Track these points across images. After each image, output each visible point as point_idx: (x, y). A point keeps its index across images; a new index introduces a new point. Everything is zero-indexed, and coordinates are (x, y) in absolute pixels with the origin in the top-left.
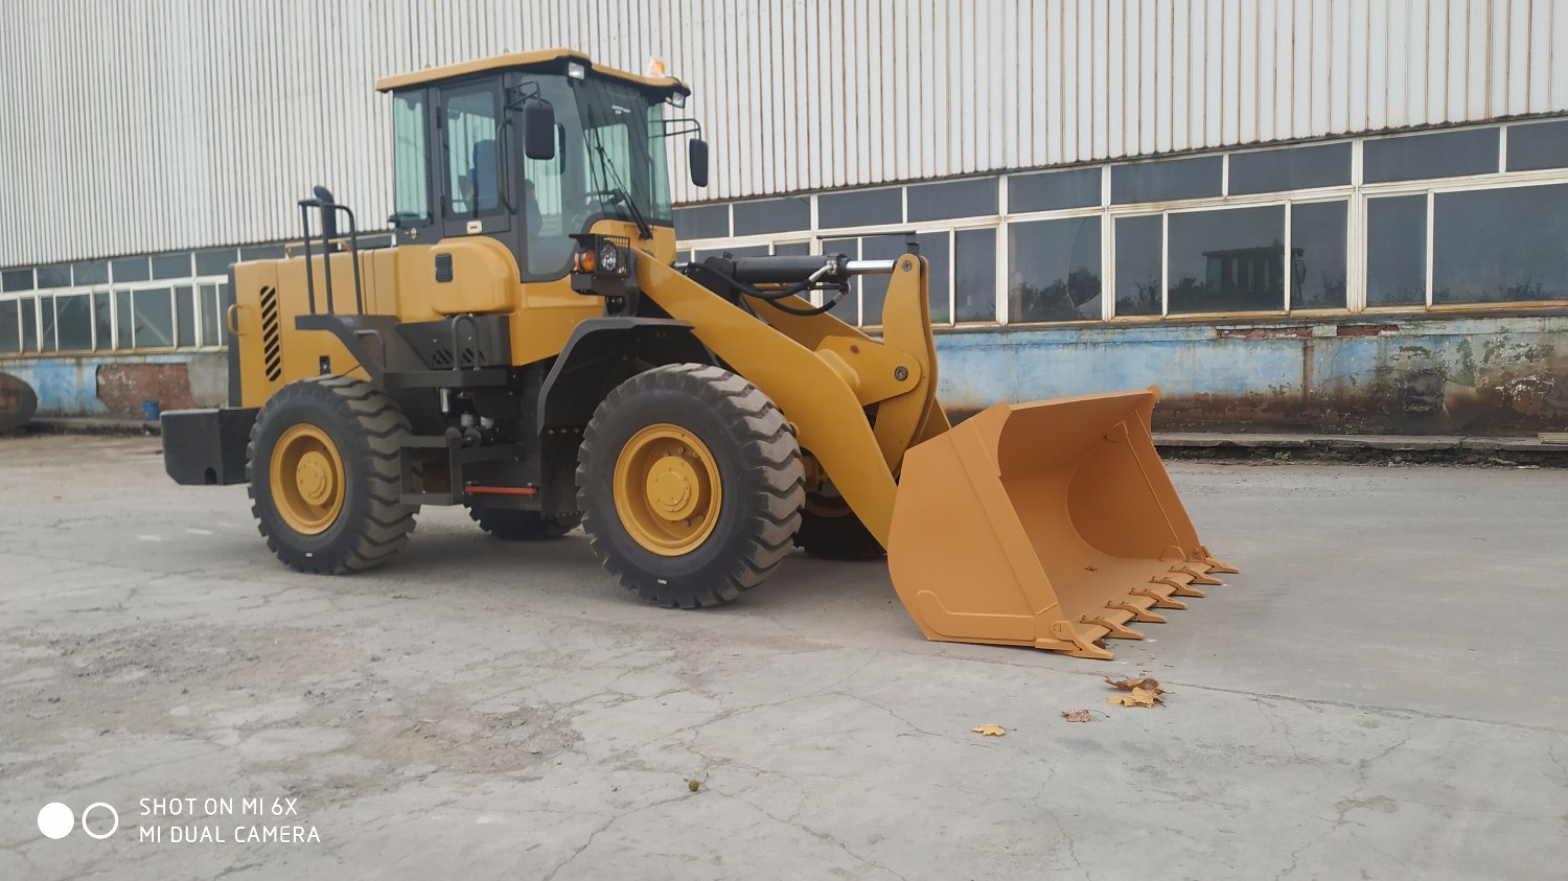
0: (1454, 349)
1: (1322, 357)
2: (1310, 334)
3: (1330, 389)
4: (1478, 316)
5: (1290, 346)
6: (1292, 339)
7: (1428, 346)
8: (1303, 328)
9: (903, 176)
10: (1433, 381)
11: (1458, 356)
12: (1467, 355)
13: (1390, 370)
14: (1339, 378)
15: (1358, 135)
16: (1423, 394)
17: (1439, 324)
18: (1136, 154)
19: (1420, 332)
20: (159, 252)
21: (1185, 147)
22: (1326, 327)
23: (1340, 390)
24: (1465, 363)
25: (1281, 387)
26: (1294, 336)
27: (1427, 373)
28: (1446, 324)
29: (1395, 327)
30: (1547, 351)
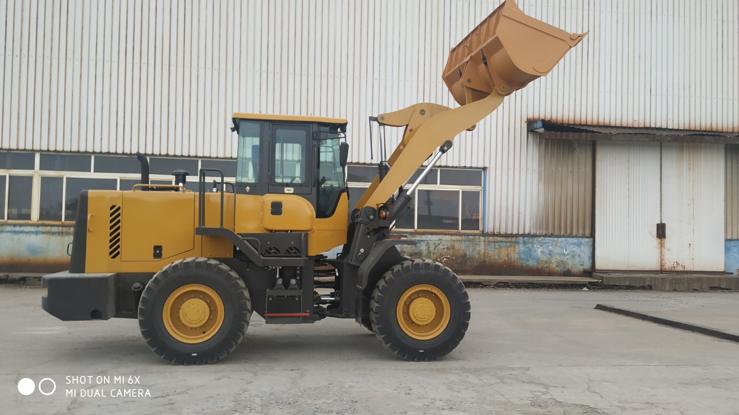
0: (425, 245)
4: (432, 234)
9: (200, 154)
11: (426, 248)
12: (429, 248)
13: (405, 252)
17: (419, 236)
19: (414, 238)
24: (428, 250)
27: (416, 253)
28: (422, 236)
29: (406, 237)
30: (453, 247)
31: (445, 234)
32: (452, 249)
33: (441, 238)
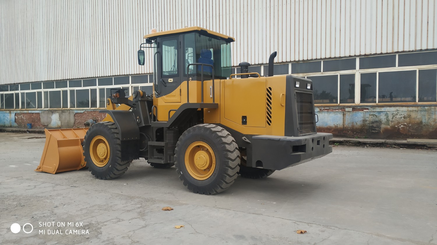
0: (384, 115)
1: (348, 117)
2: (345, 110)
3: (350, 126)
4: (390, 106)
5: (340, 114)
6: (340, 112)
7: (377, 114)
8: (343, 108)
10: (378, 124)
11: (385, 117)
12: (387, 117)
13: (366, 121)
14: (353, 123)
15: (358, 56)
16: (375, 127)
17: (380, 108)
18: (298, 60)
19: (375, 110)
20: (33, 82)
21: (311, 59)
22: (349, 108)
23: (353, 126)
24: (387, 119)
25: (337, 125)
26: (340, 111)
27: (376, 122)
28: (382, 108)
29: (368, 109)
30: (409, 116)
31: (402, 106)
32: (408, 118)
33: (398, 109)
